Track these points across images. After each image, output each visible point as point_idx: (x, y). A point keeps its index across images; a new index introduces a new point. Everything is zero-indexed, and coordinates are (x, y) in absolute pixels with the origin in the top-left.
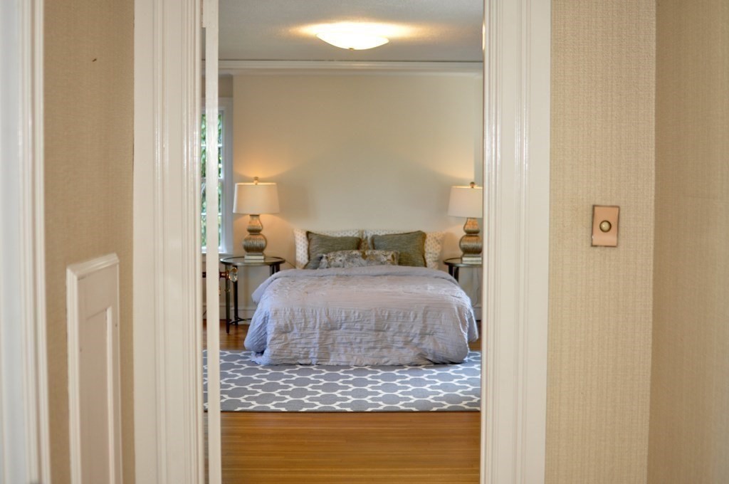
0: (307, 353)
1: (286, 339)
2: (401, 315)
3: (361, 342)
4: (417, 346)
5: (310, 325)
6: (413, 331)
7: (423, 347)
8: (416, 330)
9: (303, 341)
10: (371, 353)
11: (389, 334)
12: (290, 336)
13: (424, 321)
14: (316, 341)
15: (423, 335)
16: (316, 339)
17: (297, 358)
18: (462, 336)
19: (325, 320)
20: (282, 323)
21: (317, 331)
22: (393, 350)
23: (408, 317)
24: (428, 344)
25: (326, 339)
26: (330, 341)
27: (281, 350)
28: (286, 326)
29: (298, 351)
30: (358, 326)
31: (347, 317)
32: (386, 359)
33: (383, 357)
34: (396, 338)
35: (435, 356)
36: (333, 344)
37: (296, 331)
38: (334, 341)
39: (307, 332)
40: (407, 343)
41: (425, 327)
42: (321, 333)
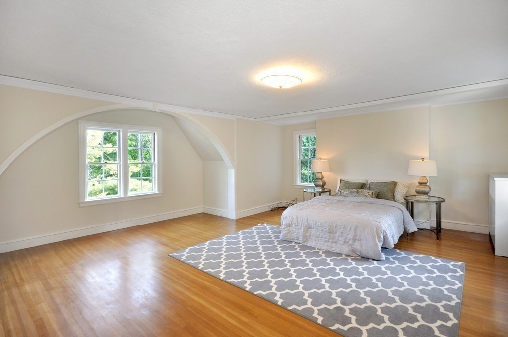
0: (298, 238)
1: (289, 229)
2: (342, 227)
3: (322, 237)
4: (351, 245)
5: (300, 225)
6: (349, 236)
7: (355, 246)
8: (350, 236)
9: (296, 232)
10: (327, 244)
11: (337, 236)
12: (291, 228)
13: (355, 233)
14: (301, 233)
15: (354, 240)
16: (301, 232)
17: (293, 239)
18: (376, 245)
19: (306, 223)
20: (288, 222)
21: (302, 228)
22: (339, 245)
23: (346, 229)
24: (357, 246)
25: (306, 232)
26: (308, 234)
27: (287, 234)
28: (289, 224)
29: (294, 236)
30: (321, 229)
31: (315, 224)
32: (334, 249)
33: (332, 247)
34: (340, 239)
35: (361, 253)
36: (310, 235)
37: (293, 226)
38: (310, 234)
39: (298, 228)
40: (345, 242)
41: (356, 236)
42: (304, 230)
